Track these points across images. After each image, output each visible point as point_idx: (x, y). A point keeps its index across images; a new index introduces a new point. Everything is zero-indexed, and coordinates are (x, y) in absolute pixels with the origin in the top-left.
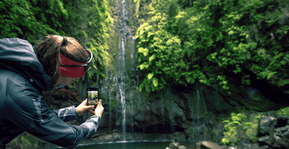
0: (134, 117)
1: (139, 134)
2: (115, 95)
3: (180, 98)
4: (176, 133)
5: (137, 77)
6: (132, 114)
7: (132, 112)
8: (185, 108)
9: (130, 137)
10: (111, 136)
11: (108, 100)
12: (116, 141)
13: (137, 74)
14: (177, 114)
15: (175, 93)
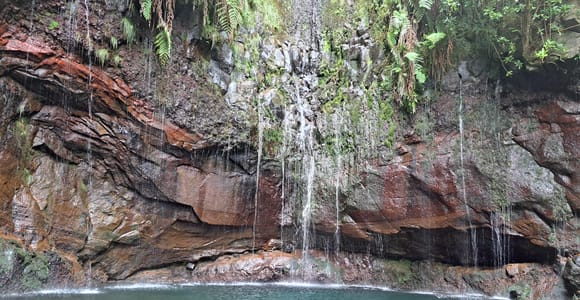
0: (343, 197)
1: (358, 261)
2: (281, 116)
3: (544, 122)
4: (514, 268)
5: (365, 51)
6: (337, 185)
7: (339, 181)
8: (566, 165)
9: (328, 271)
10: (260, 261)
11: (254, 131)
12: (275, 278)
13: (362, 42)
14: (527, 190)
15: (521, 106)
